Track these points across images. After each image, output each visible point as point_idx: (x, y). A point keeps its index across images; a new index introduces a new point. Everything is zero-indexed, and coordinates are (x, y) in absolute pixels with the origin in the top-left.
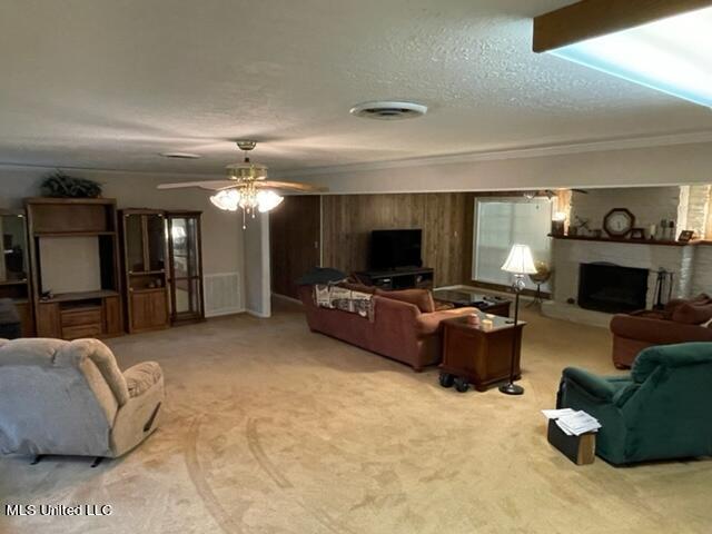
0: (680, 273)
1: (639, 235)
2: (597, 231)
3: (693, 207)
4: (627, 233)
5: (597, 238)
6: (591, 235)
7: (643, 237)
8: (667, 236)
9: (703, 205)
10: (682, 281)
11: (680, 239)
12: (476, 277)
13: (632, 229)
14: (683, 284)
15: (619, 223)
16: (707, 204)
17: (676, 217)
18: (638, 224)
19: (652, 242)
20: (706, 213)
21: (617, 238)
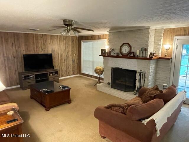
0: (149, 72)
1: (132, 55)
2: (117, 53)
3: (156, 41)
4: (128, 55)
5: (118, 57)
6: (115, 55)
7: (134, 56)
8: (144, 55)
9: (160, 40)
10: (150, 77)
11: (149, 57)
12: (83, 72)
13: (130, 52)
14: (151, 78)
15: (125, 50)
16: (162, 40)
17: (148, 46)
18: (133, 50)
19: (138, 58)
20: (162, 44)
21: (125, 56)
